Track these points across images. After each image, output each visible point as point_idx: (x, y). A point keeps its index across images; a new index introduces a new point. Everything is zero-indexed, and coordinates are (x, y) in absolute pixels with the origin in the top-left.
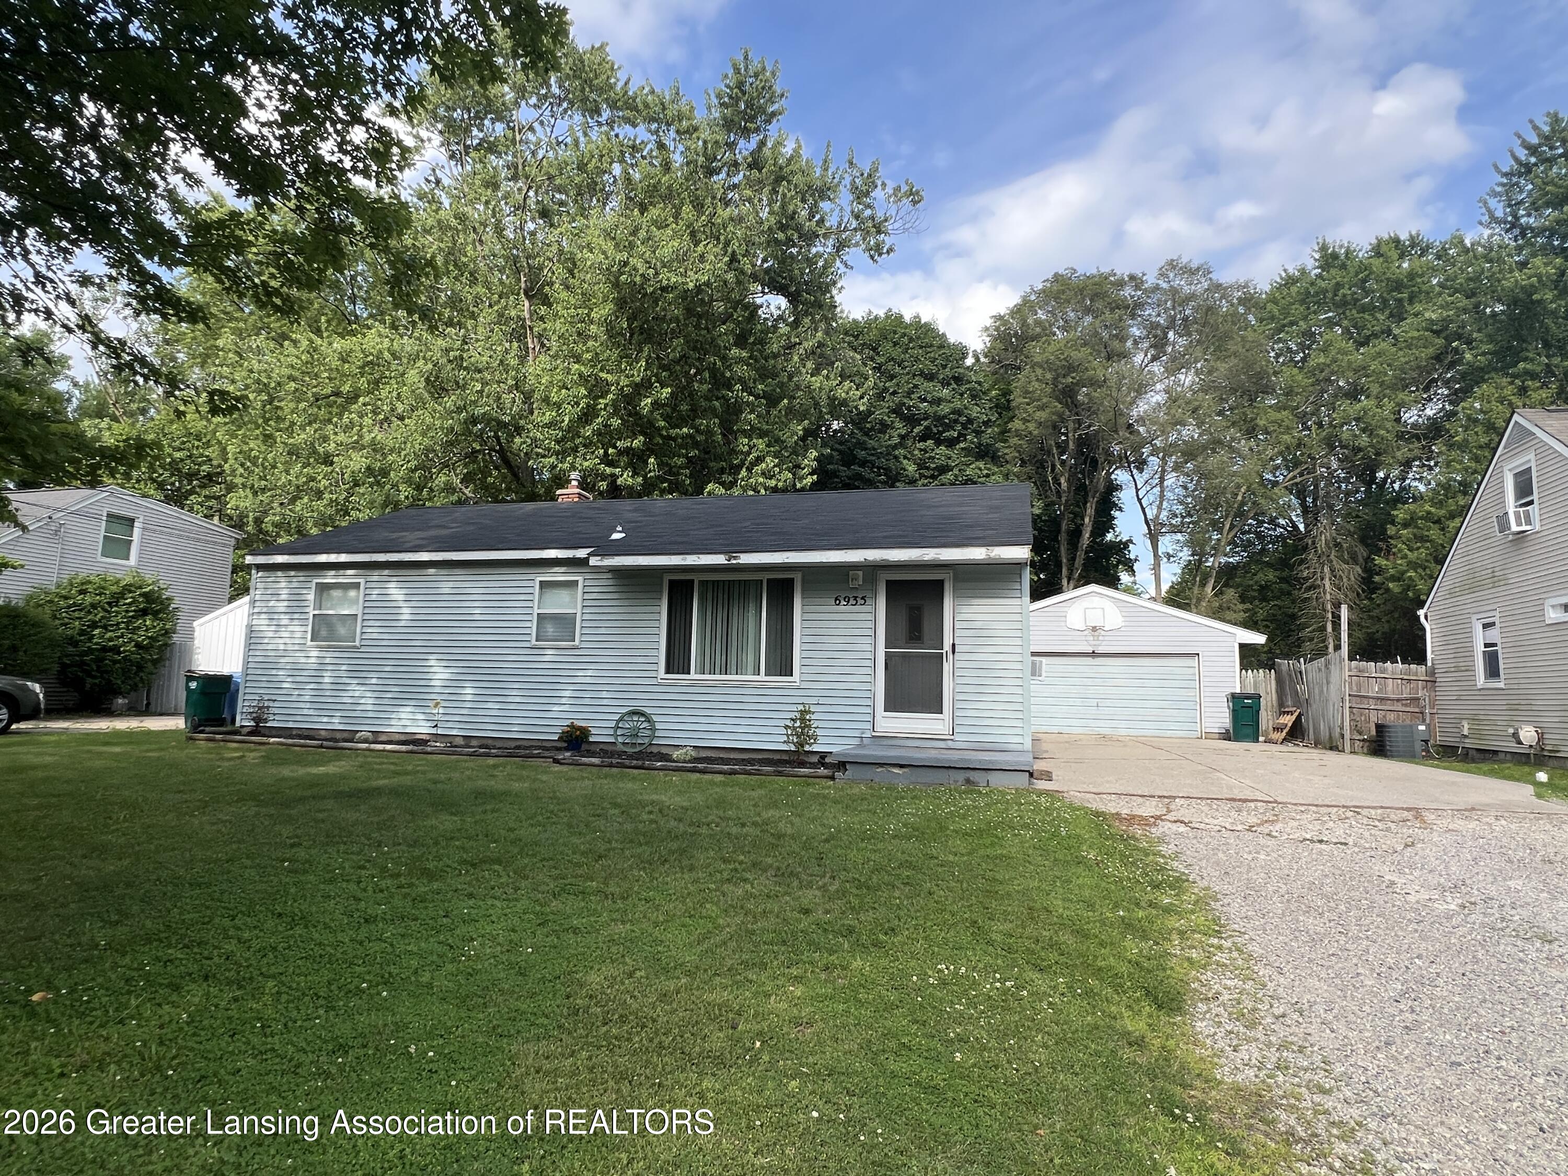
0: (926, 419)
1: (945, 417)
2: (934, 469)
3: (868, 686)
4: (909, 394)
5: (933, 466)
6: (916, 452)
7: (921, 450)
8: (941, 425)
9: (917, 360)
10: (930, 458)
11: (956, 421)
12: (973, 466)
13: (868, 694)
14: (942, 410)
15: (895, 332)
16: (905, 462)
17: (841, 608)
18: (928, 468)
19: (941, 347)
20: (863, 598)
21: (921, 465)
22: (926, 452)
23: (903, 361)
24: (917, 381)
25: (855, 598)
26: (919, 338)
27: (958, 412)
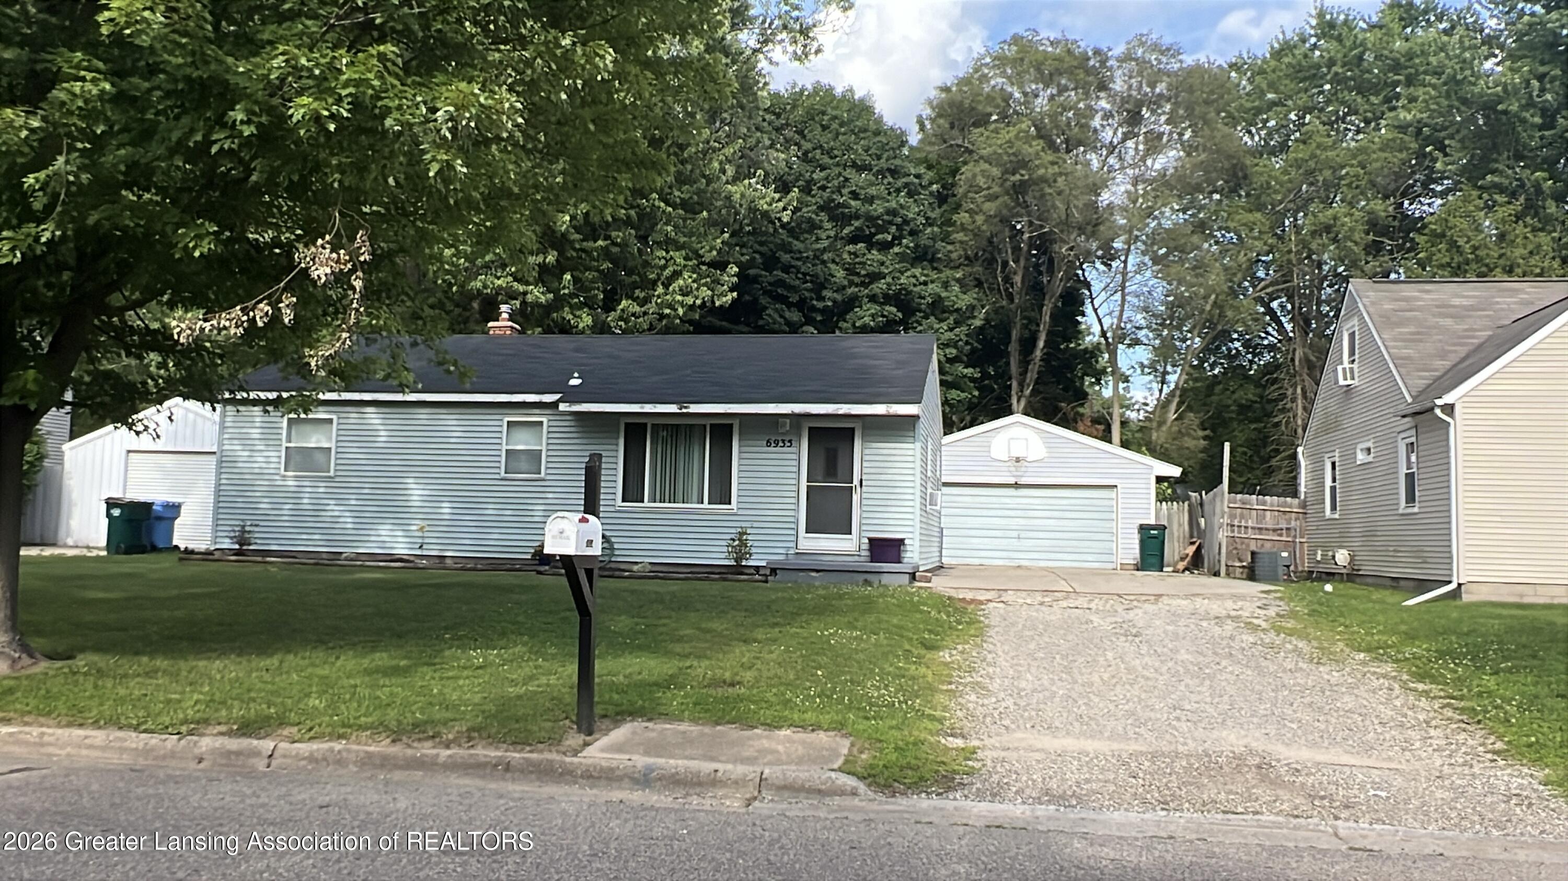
0: (857, 217)
1: (878, 218)
2: (864, 276)
3: (792, 513)
4: (839, 190)
5: (863, 272)
6: (845, 256)
7: (850, 253)
8: (874, 226)
9: (849, 148)
10: (860, 263)
11: (891, 223)
12: (909, 273)
13: (792, 519)
14: (875, 210)
15: (824, 113)
16: (833, 266)
17: (771, 449)
18: (858, 274)
19: (877, 133)
20: (790, 441)
21: (850, 270)
22: (857, 256)
23: (832, 149)
24: (850, 173)
25: (783, 441)
26: (851, 121)
27: (893, 212)
